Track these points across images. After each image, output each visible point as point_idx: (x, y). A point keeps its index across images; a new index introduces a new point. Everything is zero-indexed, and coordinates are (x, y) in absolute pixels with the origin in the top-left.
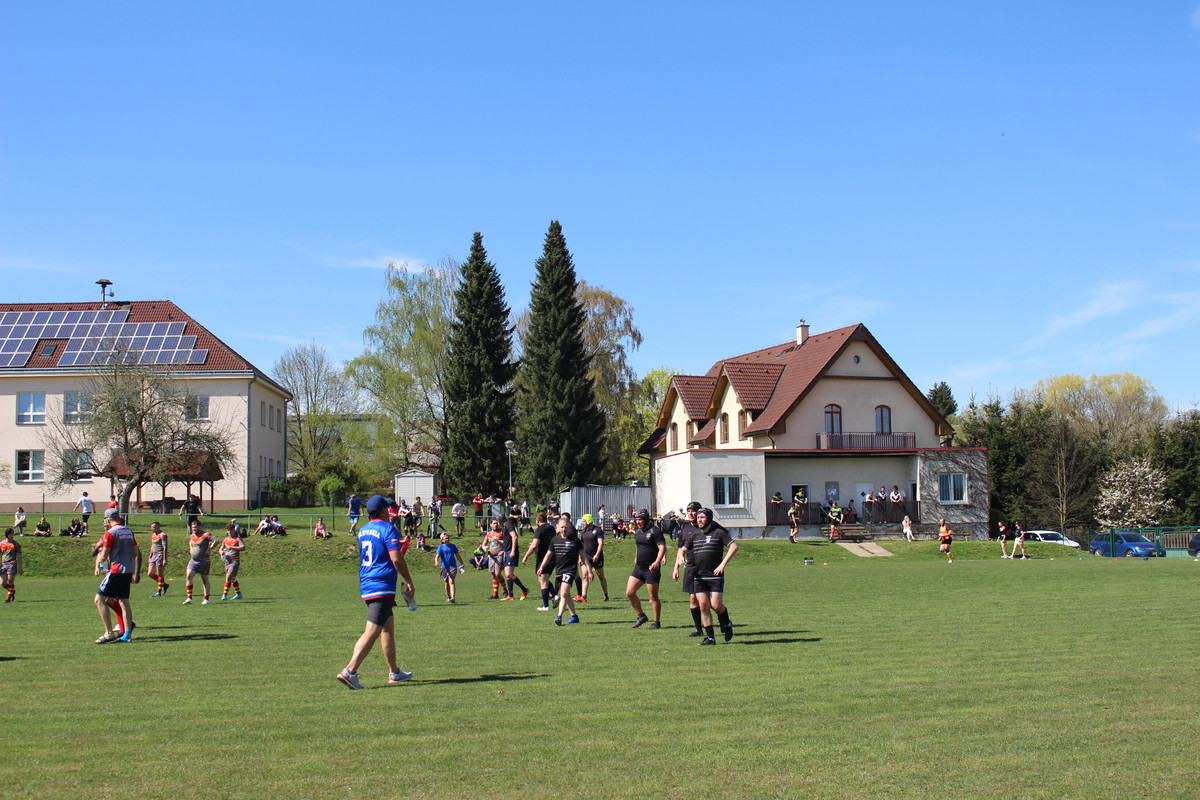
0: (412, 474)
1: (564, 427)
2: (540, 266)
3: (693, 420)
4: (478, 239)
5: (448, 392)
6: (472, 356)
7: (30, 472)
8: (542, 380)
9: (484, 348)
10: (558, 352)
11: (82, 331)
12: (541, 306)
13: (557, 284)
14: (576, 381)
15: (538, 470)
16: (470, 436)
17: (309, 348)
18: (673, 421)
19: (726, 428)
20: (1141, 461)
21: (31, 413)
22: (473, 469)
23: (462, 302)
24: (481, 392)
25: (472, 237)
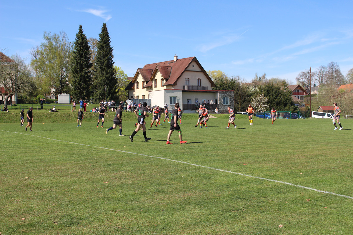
0: (63, 94)
1: (108, 82)
2: (100, 35)
3: (145, 81)
4: (81, 27)
5: (73, 71)
6: (80, 62)
8: (100, 68)
9: (84, 59)
10: (107, 61)
12: (101, 48)
13: (105, 41)
14: (111, 69)
15: (100, 94)
16: (79, 84)
17: (15, 56)
18: (137, 81)
19: (156, 83)
20: (262, 95)
22: (79, 93)
23: (76, 45)
24: (83, 71)
25: (79, 26)
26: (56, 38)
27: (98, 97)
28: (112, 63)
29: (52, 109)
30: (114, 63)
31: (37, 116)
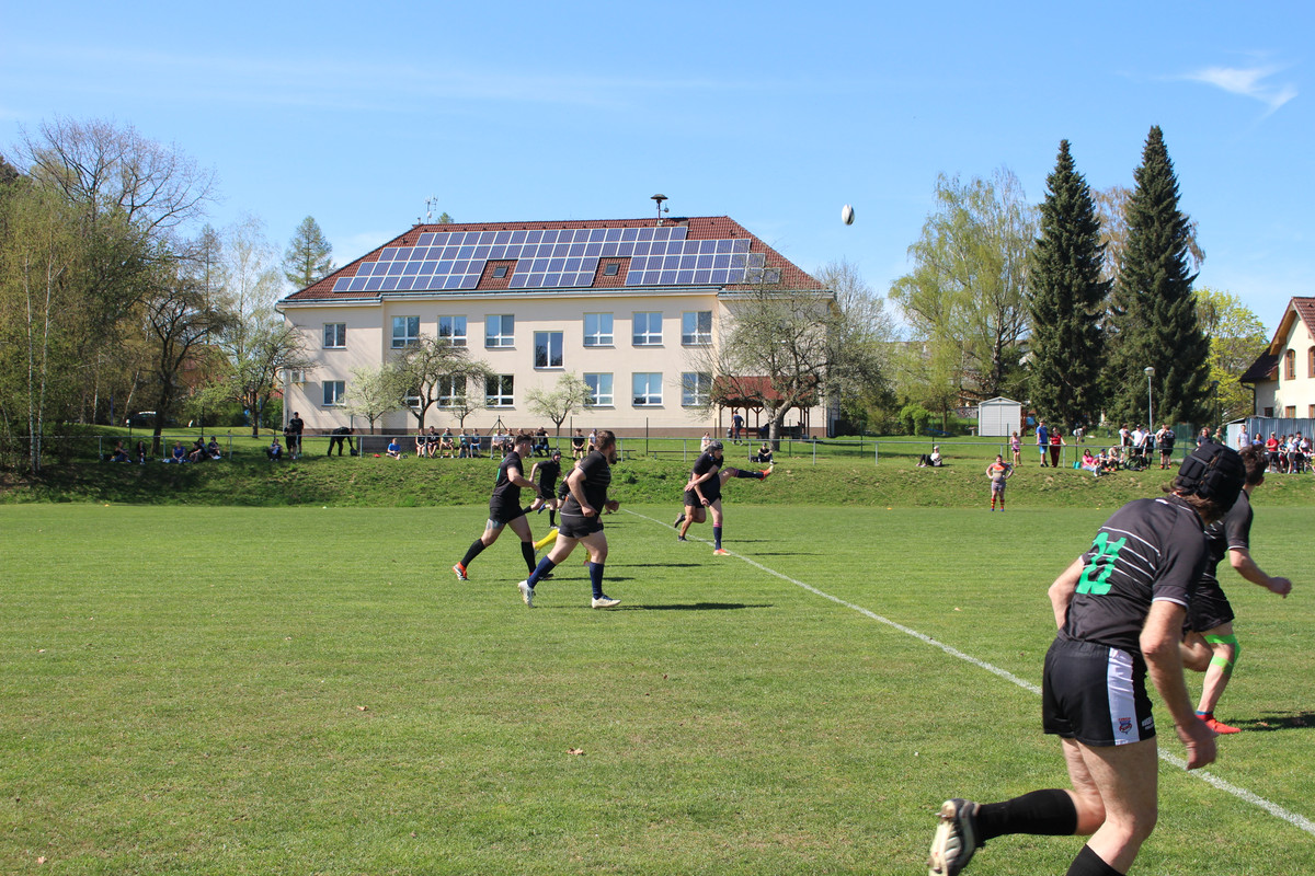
0: (999, 402)
1: (1169, 352)
2: (1140, 175)
4: (1065, 146)
5: (1035, 314)
6: (1063, 276)
7: (598, 396)
8: (1141, 299)
9: (1076, 266)
10: (1163, 271)
11: (642, 249)
12: (1142, 221)
13: (1159, 196)
14: (1182, 301)
15: (1138, 399)
16: (1058, 361)
18: (1289, 347)
21: (598, 335)
22: (1060, 397)
23: (1049, 216)
24: (1072, 316)
25: (1059, 145)
26: (981, 194)
27: (1130, 412)
28: (1188, 277)
29: (929, 457)
30: (1193, 278)
31: (872, 481)
